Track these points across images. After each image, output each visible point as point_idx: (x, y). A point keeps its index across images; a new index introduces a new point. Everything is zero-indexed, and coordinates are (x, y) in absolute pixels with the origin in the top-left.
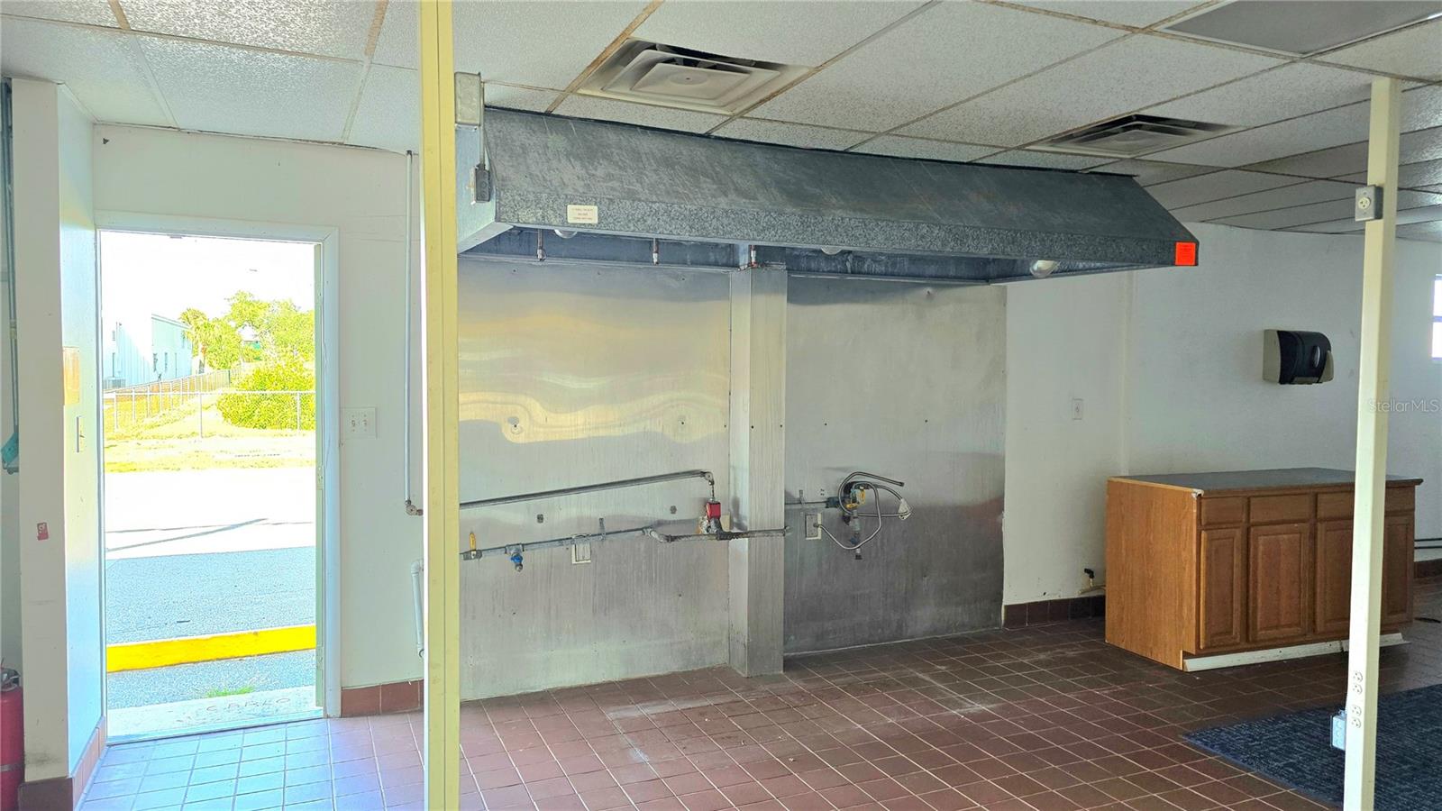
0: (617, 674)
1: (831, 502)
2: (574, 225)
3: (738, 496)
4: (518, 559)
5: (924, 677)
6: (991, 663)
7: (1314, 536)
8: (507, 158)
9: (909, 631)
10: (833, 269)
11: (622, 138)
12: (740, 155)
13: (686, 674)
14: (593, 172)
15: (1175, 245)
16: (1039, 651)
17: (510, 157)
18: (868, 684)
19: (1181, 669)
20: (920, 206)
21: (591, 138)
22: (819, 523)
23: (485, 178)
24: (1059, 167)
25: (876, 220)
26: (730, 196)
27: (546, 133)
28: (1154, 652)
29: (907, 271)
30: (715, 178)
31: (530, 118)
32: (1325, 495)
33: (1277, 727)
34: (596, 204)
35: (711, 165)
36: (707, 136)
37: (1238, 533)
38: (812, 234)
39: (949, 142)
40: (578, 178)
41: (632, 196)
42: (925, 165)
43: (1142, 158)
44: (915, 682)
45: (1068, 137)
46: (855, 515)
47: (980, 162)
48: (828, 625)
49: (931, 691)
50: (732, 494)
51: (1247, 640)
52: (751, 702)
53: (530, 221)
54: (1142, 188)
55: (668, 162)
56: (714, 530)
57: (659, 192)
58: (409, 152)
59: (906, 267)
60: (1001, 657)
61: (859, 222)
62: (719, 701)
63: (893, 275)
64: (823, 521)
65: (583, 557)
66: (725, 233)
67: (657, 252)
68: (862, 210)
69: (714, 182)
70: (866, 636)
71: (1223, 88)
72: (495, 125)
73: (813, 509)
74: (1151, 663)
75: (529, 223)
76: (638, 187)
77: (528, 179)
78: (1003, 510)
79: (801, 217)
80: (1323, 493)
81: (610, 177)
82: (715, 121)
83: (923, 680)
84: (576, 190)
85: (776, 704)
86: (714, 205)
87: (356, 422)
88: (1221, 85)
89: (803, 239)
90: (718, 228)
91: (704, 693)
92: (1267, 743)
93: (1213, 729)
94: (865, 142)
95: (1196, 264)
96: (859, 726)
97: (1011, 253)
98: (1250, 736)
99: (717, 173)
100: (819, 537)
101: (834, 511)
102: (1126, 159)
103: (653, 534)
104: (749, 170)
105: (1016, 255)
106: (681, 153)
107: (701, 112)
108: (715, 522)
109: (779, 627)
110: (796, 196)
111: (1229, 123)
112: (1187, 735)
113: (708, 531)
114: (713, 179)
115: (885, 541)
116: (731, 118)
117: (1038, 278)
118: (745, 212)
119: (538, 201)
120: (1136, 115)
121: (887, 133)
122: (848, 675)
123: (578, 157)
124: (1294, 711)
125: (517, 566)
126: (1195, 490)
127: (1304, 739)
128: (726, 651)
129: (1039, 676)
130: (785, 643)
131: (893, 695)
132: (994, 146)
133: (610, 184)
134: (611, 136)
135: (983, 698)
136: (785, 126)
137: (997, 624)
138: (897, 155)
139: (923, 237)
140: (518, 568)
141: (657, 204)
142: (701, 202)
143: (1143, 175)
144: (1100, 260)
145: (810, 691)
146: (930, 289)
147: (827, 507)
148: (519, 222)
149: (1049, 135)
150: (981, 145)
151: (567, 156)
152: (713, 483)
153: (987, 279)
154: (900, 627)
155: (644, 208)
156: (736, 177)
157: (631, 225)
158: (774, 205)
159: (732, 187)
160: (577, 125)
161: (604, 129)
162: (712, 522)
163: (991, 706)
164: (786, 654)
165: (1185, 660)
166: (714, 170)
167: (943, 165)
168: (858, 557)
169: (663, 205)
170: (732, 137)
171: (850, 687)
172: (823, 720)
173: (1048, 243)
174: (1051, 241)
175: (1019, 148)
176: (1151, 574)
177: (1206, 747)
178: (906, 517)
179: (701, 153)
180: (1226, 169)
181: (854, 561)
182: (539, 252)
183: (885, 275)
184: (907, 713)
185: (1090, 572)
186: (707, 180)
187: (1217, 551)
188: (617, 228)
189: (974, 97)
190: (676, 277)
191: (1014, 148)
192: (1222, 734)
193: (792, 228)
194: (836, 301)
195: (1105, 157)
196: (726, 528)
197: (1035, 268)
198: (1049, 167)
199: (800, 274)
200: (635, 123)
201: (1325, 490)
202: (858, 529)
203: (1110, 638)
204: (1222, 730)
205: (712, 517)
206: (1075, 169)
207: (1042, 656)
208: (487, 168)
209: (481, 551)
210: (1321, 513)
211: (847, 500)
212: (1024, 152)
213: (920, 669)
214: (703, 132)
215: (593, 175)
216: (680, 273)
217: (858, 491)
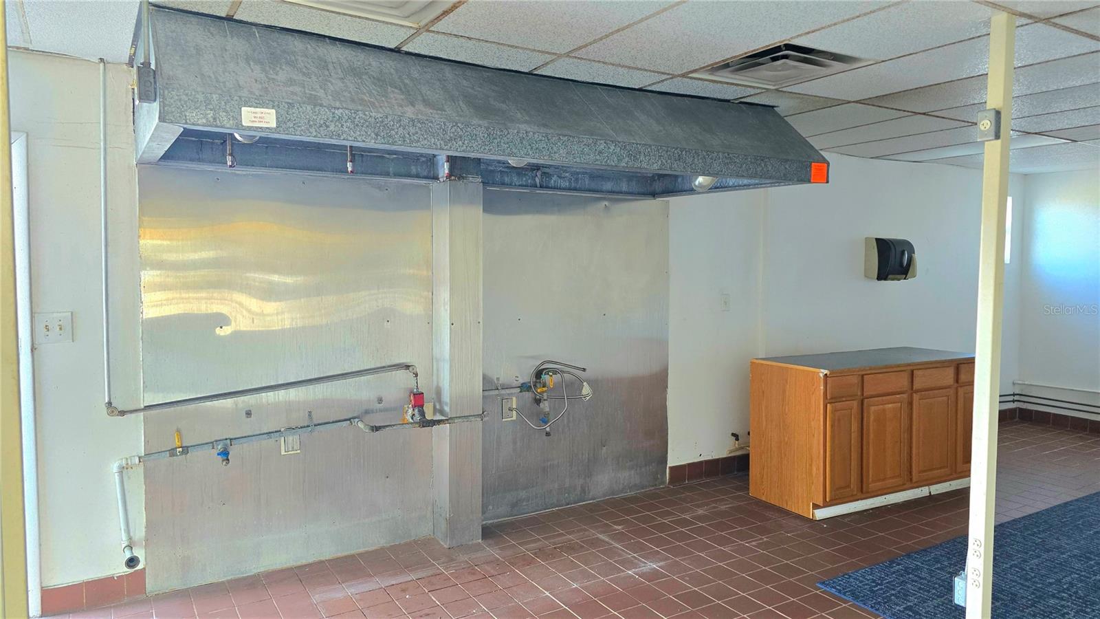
0: (327, 551)
1: (524, 387)
2: (250, 128)
3: (441, 385)
4: (225, 454)
5: (603, 538)
6: (660, 520)
7: (911, 404)
8: (178, 58)
9: (591, 494)
10: (524, 183)
11: (309, 47)
12: (429, 70)
13: (393, 548)
14: (274, 77)
15: (811, 164)
16: (698, 506)
17: (180, 56)
18: (555, 548)
19: (811, 518)
20: (599, 125)
21: (275, 44)
22: (514, 406)
23: (149, 76)
24: (715, 97)
25: (559, 135)
26: (417, 106)
27: (226, 37)
28: (789, 503)
29: (587, 186)
30: (404, 90)
31: (209, 21)
32: (920, 371)
33: (892, 570)
34: (273, 108)
35: (400, 77)
36: (397, 50)
37: (855, 404)
38: (498, 146)
39: (623, 66)
40: (256, 81)
41: (314, 101)
42: (601, 89)
43: (784, 89)
44: (595, 543)
45: (726, 66)
46: (545, 398)
47: (649, 88)
48: (523, 494)
49: (610, 552)
50: (435, 383)
51: (862, 492)
52: (451, 574)
53: (199, 122)
54: (782, 118)
55: (354, 72)
56: (417, 418)
57: (342, 99)
58: (102, 60)
59: (587, 183)
60: (669, 514)
61: (543, 136)
62: (420, 574)
63: (575, 189)
64: (517, 404)
65: (293, 448)
66: (412, 142)
67: (351, 161)
68: (545, 125)
69: (403, 93)
70: (555, 501)
71: (866, 18)
72: (168, 25)
73: (508, 394)
74: (787, 513)
75: (198, 125)
76: (321, 93)
77: (199, 80)
78: (667, 387)
79: (487, 129)
80: (917, 369)
81: (291, 82)
82: (403, 35)
83: (603, 541)
84: (251, 93)
85: (474, 574)
86: (399, 114)
87: (50, 327)
88: (865, 14)
89: (490, 150)
90: (404, 137)
91: (409, 567)
92: (887, 587)
93: (843, 576)
94: (547, 64)
95: (827, 182)
96: (547, 594)
97: (677, 168)
98: (874, 581)
99: (405, 85)
100: (514, 418)
101: (528, 395)
102: (770, 89)
103: (361, 425)
104: (438, 83)
105: (681, 171)
106: (370, 65)
107: (387, 23)
108: (419, 411)
109: (478, 502)
110: (483, 110)
111: (862, 56)
112: (823, 583)
113: (412, 418)
114: (401, 90)
115: (571, 419)
116: (418, 32)
117: (699, 193)
118: (432, 122)
119: (208, 102)
120: (785, 45)
121: (568, 55)
122: (539, 540)
123: (259, 62)
124: (904, 554)
125: (223, 461)
126: (822, 370)
127: (916, 582)
128: (431, 524)
129: (700, 531)
130: (483, 513)
131: (577, 558)
132: (663, 73)
133: (291, 89)
134: (297, 44)
135: (652, 556)
136: (471, 42)
137: (663, 483)
138: (576, 79)
139: (600, 152)
140: (224, 463)
141: (341, 111)
142: (388, 110)
143: (783, 105)
144: (751, 177)
145: (504, 558)
146: (607, 203)
147: (521, 392)
148: (186, 123)
149: (709, 63)
150: (650, 71)
151: (247, 60)
152: (416, 375)
153: (654, 195)
154: (583, 491)
155: (325, 114)
156: (424, 89)
157: (312, 130)
158: (461, 116)
159: (420, 98)
160: (262, 31)
161: (290, 37)
162: (416, 410)
163: (662, 564)
164: (484, 522)
165: (815, 511)
166: (403, 82)
167: (617, 90)
168: (548, 434)
169: (347, 112)
170: (423, 53)
171: (541, 553)
172: (515, 589)
173: (709, 161)
174: (711, 159)
175: (684, 76)
176: (786, 439)
177: (839, 595)
178: (588, 398)
179: (391, 67)
180: (849, 102)
181: (545, 437)
182: (229, 159)
183: (570, 189)
184: (589, 576)
185: (736, 436)
186: (396, 91)
187: (839, 420)
188: (298, 133)
189: (647, 18)
190: (380, 188)
191: (679, 76)
192: (852, 580)
193: (478, 139)
194: (527, 212)
195: (754, 87)
196: (429, 417)
197: (697, 183)
198: (707, 96)
199: (494, 187)
200: (323, 33)
201: (918, 367)
202: (547, 409)
203: (752, 492)
204: (850, 576)
205: (415, 406)
206: (728, 98)
207: (700, 512)
208: (153, 67)
209: (187, 447)
210: (917, 386)
211: (538, 385)
212: (687, 80)
213: (600, 529)
214: (392, 46)
215: (273, 79)
216: (383, 184)
217: (547, 376)
